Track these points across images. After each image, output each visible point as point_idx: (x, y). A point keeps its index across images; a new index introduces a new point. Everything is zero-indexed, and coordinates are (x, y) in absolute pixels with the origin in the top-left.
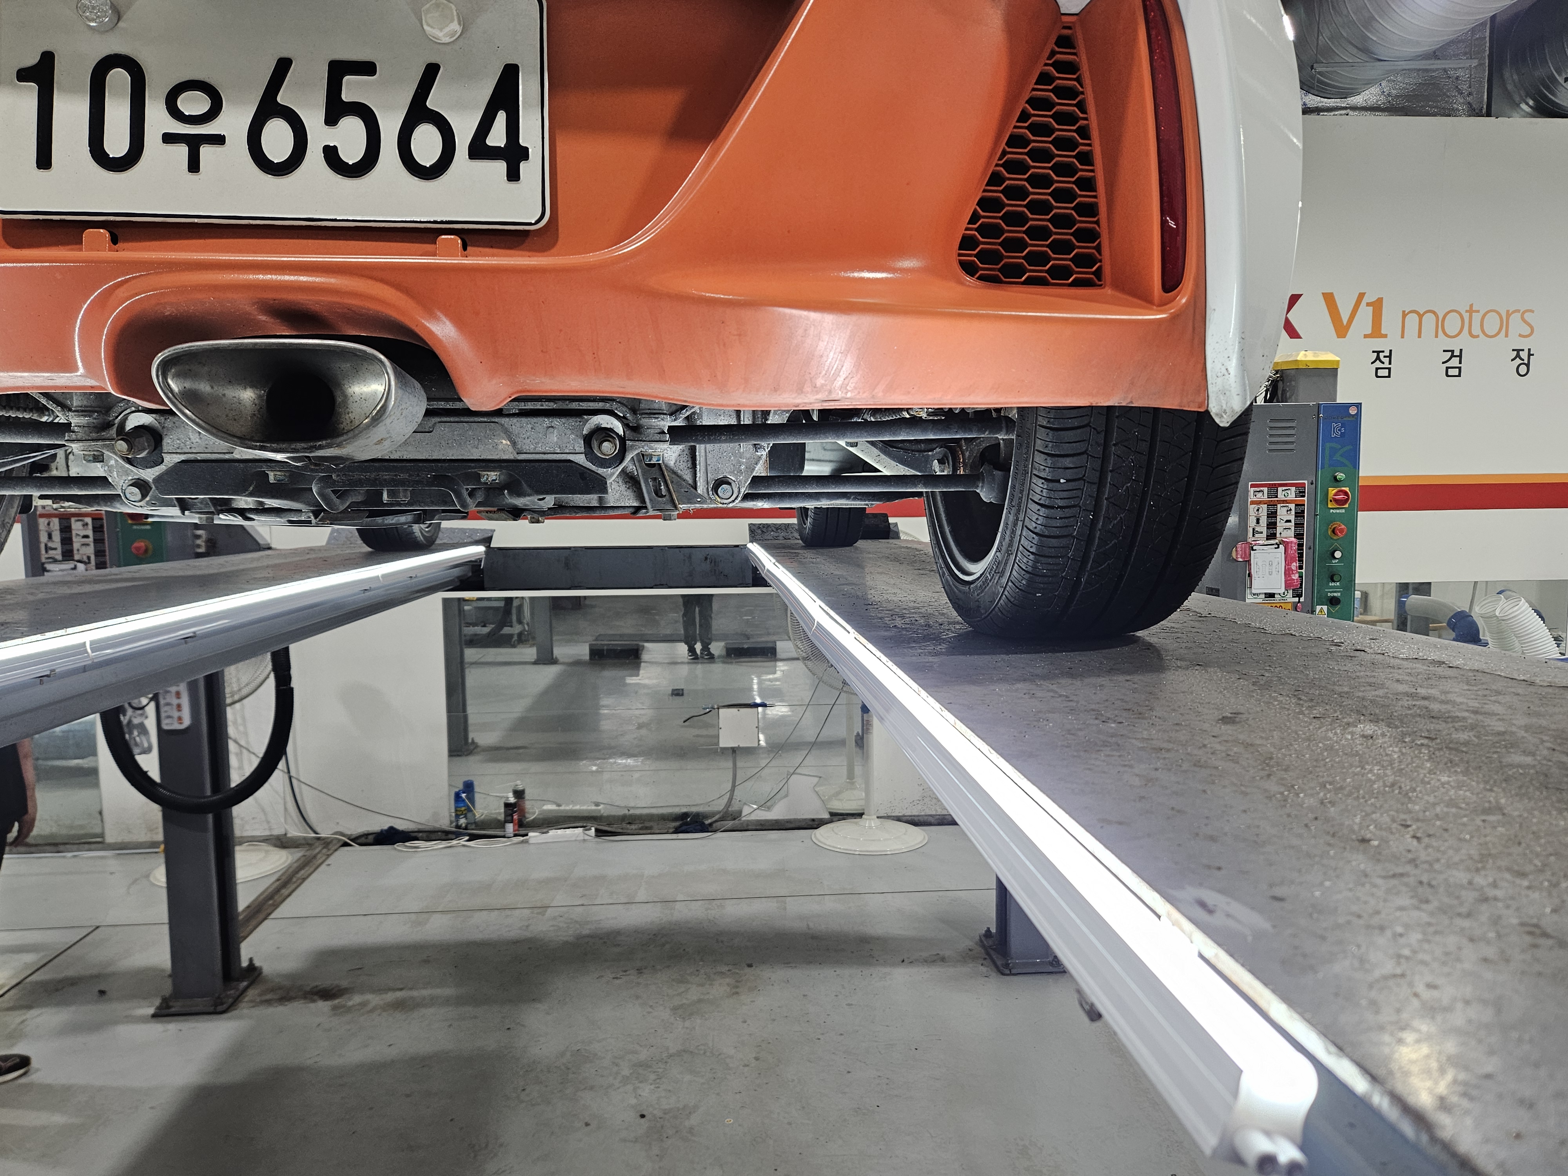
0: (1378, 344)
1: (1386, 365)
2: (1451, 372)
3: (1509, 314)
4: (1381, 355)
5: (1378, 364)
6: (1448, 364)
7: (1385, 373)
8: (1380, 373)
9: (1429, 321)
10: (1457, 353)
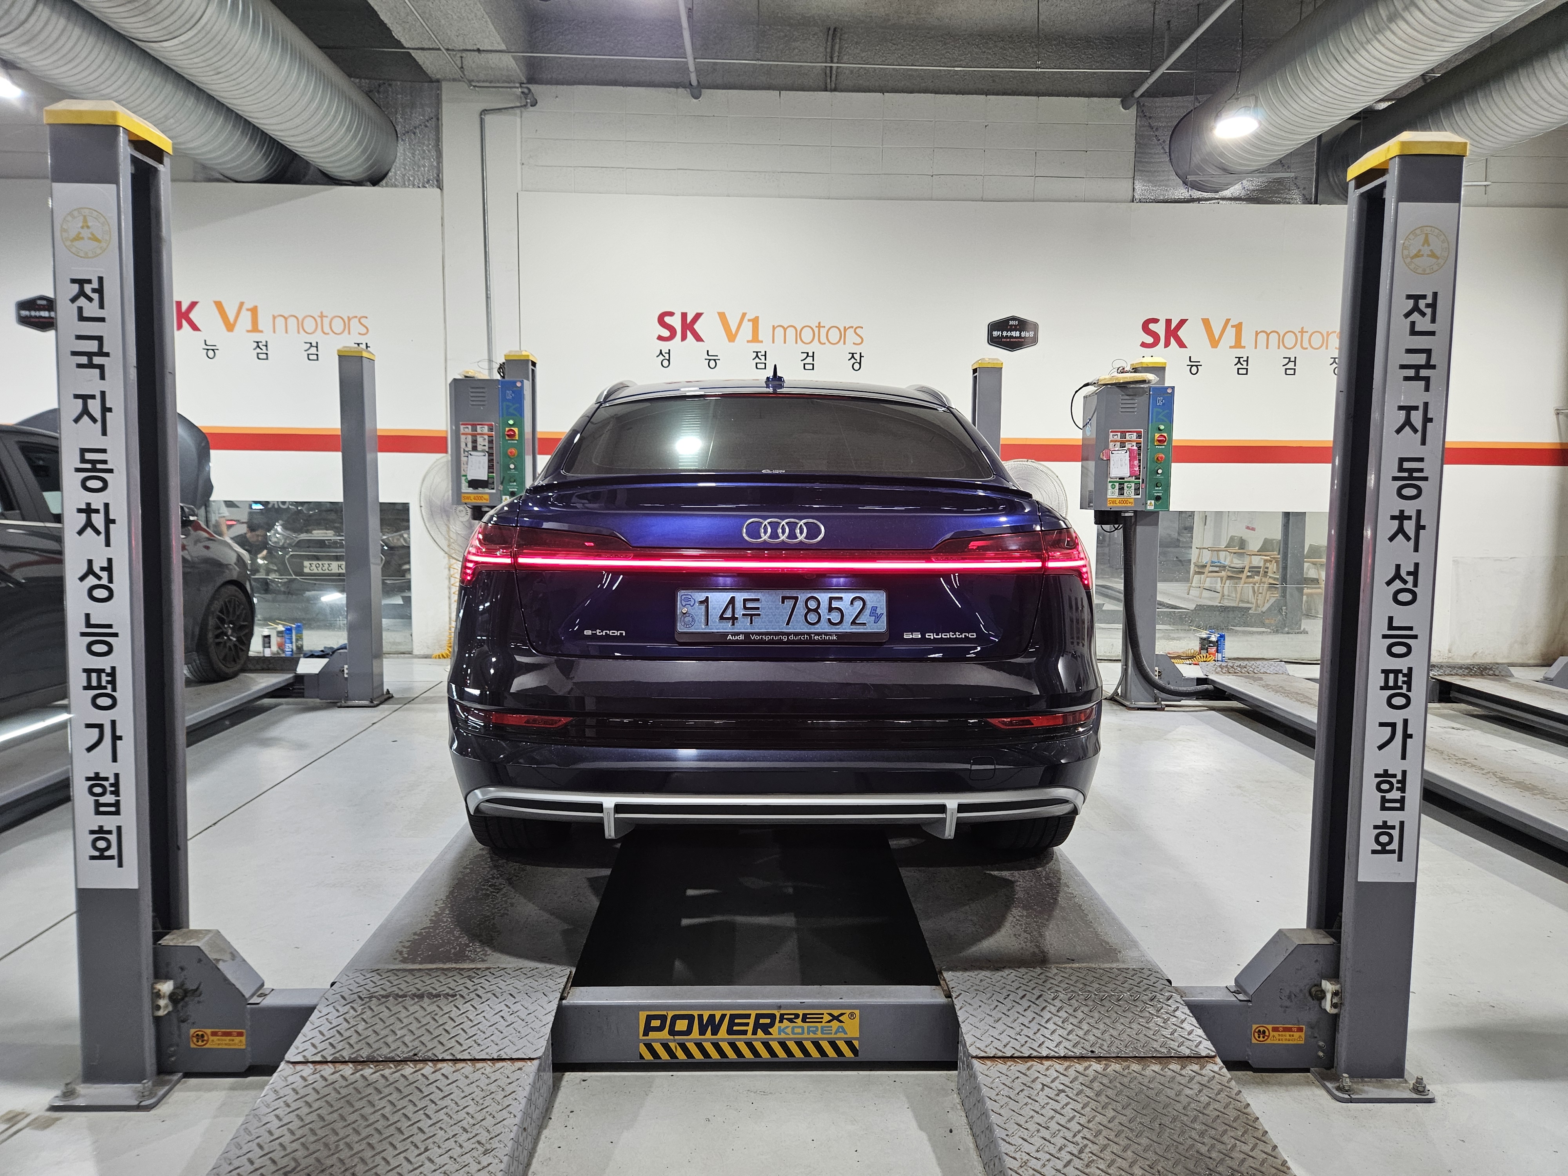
0: (1239, 353)
1: (1245, 366)
2: (1289, 372)
3: (1328, 334)
4: (1241, 360)
5: (1239, 366)
6: (1287, 367)
7: (1244, 371)
8: (1241, 371)
9: (1274, 338)
10: (1293, 359)
